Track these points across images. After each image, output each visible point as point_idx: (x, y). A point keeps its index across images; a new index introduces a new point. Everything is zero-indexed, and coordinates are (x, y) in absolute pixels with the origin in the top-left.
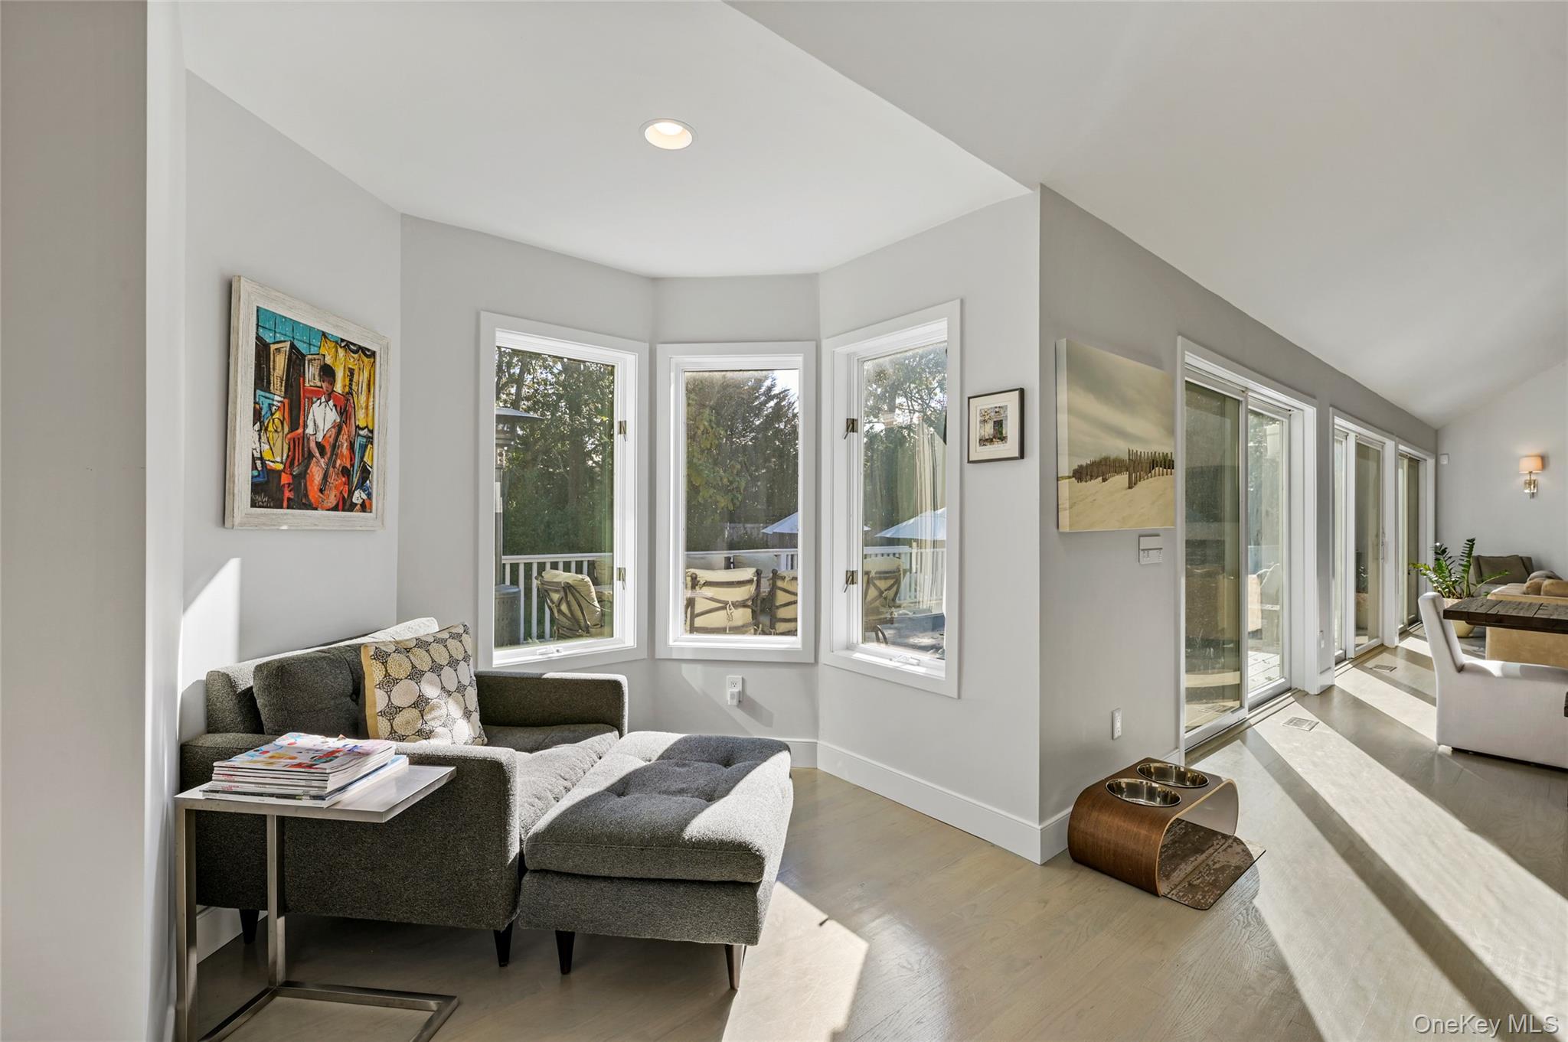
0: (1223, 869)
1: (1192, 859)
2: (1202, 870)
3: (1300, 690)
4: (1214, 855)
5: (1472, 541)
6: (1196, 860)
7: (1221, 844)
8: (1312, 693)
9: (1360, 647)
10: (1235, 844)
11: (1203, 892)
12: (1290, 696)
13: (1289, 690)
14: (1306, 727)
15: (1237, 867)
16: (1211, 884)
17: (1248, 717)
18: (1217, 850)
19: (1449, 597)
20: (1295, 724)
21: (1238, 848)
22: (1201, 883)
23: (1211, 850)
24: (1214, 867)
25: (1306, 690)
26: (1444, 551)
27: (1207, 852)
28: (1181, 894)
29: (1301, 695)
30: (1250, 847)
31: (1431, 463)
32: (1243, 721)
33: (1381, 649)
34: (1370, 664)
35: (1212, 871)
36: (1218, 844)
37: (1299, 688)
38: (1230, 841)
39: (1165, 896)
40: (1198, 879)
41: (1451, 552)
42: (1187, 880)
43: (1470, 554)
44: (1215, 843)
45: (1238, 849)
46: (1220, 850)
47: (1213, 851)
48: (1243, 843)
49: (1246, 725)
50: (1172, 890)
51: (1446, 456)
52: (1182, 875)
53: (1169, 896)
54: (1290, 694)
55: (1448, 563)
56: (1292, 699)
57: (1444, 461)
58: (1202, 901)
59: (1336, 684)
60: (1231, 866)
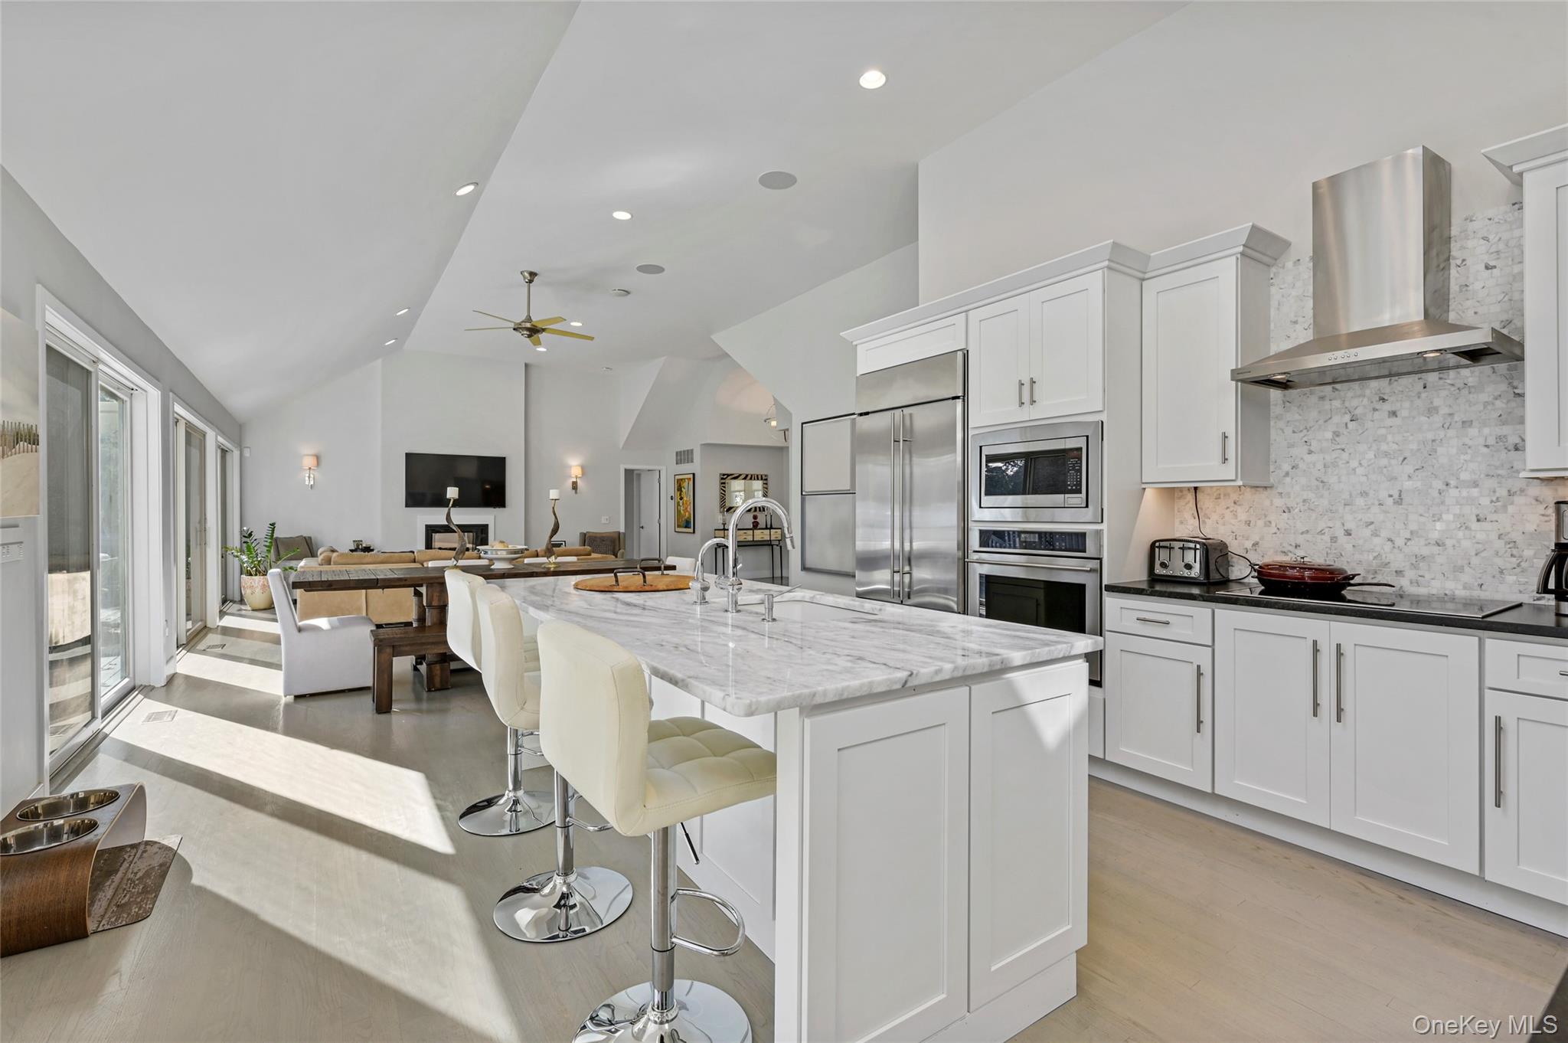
0: (147, 874)
1: (108, 883)
2: (124, 887)
3: (145, 686)
4: (131, 867)
5: (273, 525)
6: (113, 882)
7: (133, 854)
8: (159, 686)
9: (190, 632)
10: (148, 847)
11: (137, 904)
12: (137, 695)
13: (133, 689)
14: (167, 718)
15: (161, 865)
16: (141, 893)
17: (101, 727)
18: (131, 862)
19: (256, 575)
20: (155, 719)
21: (151, 850)
22: (130, 897)
23: (125, 865)
24: (137, 878)
25: (152, 684)
26: (250, 535)
27: (121, 869)
28: (113, 920)
29: (148, 690)
30: (165, 842)
31: (236, 453)
32: (99, 732)
33: (204, 632)
34: (201, 646)
35: (137, 882)
36: (130, 856)
37: (144, 684)
38: (142, 847)
39: (95, 932)
40: (125, 896)
41: (255, 536)
42: (112, 904)
43: (272, 536)
44: (126, 856)
45: (155, 849)
46: (135, 859)
47: (128, 865)
48: (156, 843)
49: (100, 736)
50: (100, 922)
51: (248, 449)
52: (104, 903)
53: (99, 930)
54: (137, 692)
55: (253, 545)
56: (140, 697)
57: (247, 453)
58: (141, 912)
59: (178, 671)
60: (154, 867)
